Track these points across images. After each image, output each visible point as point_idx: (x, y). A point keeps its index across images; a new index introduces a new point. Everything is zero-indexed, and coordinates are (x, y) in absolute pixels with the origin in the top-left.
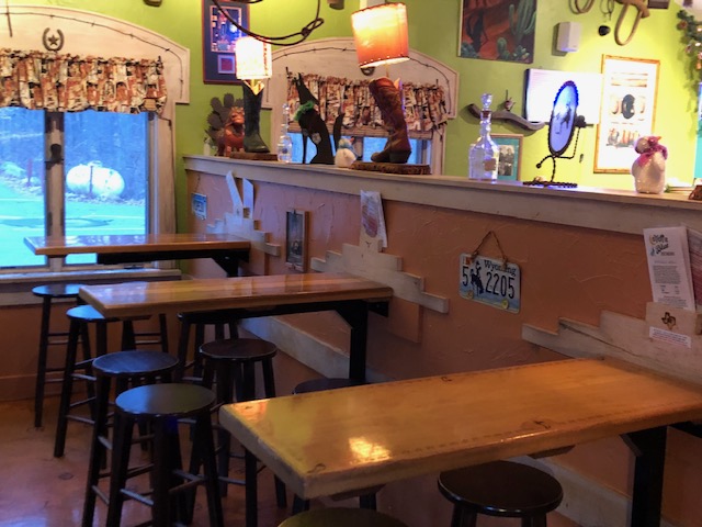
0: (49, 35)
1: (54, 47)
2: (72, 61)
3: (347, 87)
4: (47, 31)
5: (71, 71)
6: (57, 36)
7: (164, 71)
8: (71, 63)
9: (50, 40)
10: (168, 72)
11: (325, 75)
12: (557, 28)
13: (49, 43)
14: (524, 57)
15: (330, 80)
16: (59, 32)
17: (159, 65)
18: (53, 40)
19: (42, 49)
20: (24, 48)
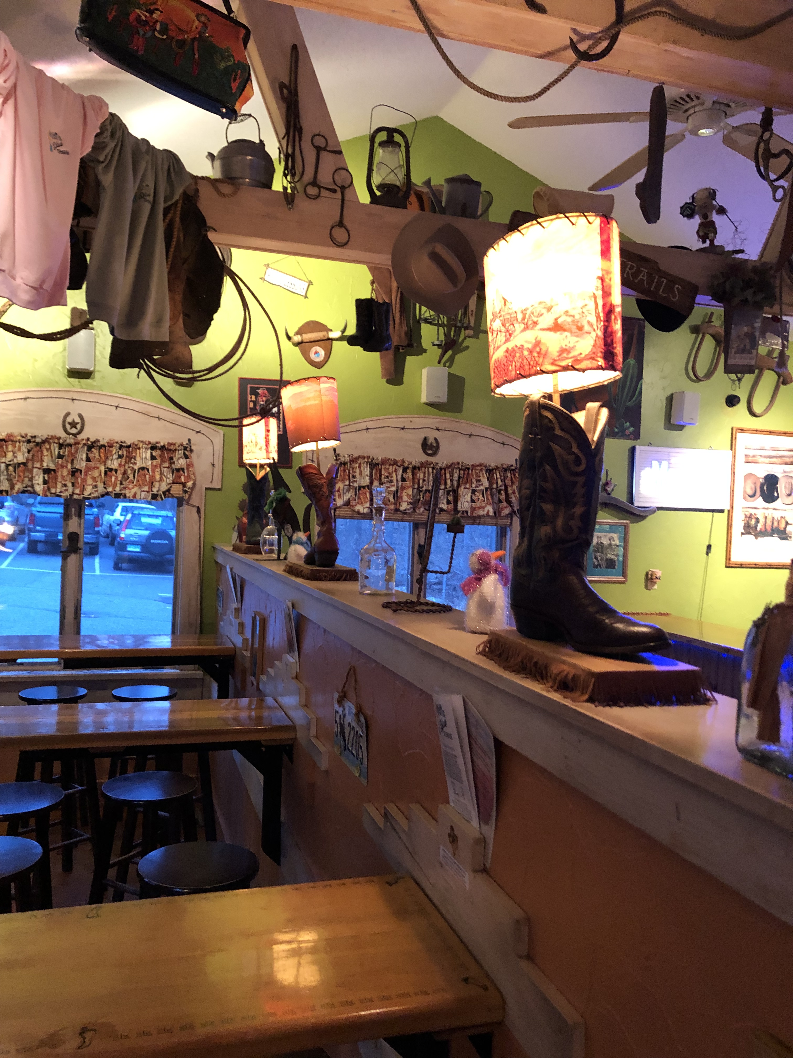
0: (69, 419)
1: (74, 431)
2: (91, 446)
3: (405, 470)
4: (68, 414)
5: (91, 455)
7: (194, 455)
8: (90, 448)
9: (70, 423)
10: (198, 457)
11: (379, 455)
12: (670, 400)
13: (68, 427)
14: (627, 432)
15: (385, 462)
17: (187, 450)
19: (62, 434)
20: (42, 433)
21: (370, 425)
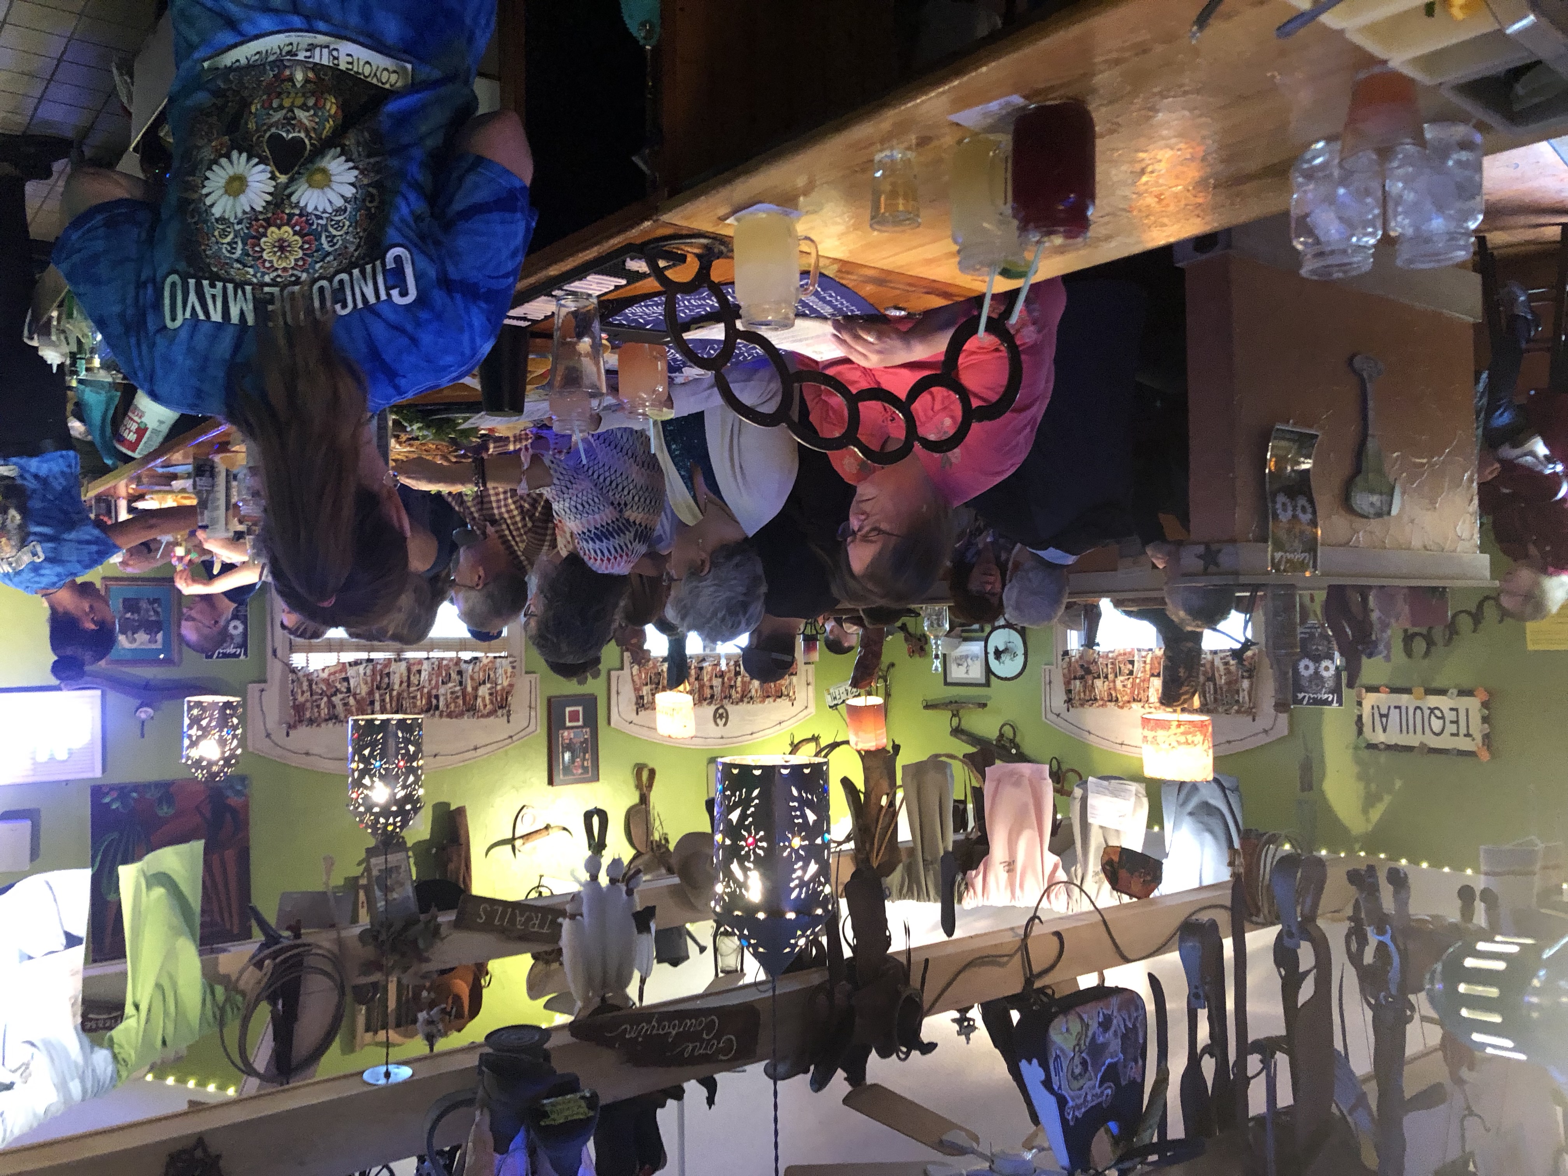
1: (721, 711)
2: (710, 699)
4: (725, 724)
6: (718, 721)
8: (712, 696)
10: (630, 700)
11: (466, 722)
14: (115, 794)
15: (461, 715)
16: (717, 725)
18: (721, 716)
19: (730, 708)
20: (743, 707)
21: (472, 754)
